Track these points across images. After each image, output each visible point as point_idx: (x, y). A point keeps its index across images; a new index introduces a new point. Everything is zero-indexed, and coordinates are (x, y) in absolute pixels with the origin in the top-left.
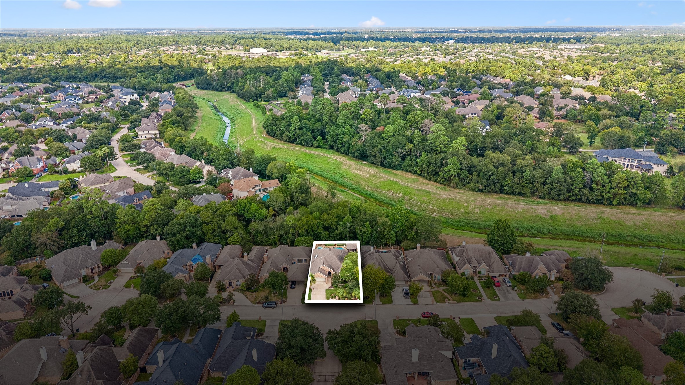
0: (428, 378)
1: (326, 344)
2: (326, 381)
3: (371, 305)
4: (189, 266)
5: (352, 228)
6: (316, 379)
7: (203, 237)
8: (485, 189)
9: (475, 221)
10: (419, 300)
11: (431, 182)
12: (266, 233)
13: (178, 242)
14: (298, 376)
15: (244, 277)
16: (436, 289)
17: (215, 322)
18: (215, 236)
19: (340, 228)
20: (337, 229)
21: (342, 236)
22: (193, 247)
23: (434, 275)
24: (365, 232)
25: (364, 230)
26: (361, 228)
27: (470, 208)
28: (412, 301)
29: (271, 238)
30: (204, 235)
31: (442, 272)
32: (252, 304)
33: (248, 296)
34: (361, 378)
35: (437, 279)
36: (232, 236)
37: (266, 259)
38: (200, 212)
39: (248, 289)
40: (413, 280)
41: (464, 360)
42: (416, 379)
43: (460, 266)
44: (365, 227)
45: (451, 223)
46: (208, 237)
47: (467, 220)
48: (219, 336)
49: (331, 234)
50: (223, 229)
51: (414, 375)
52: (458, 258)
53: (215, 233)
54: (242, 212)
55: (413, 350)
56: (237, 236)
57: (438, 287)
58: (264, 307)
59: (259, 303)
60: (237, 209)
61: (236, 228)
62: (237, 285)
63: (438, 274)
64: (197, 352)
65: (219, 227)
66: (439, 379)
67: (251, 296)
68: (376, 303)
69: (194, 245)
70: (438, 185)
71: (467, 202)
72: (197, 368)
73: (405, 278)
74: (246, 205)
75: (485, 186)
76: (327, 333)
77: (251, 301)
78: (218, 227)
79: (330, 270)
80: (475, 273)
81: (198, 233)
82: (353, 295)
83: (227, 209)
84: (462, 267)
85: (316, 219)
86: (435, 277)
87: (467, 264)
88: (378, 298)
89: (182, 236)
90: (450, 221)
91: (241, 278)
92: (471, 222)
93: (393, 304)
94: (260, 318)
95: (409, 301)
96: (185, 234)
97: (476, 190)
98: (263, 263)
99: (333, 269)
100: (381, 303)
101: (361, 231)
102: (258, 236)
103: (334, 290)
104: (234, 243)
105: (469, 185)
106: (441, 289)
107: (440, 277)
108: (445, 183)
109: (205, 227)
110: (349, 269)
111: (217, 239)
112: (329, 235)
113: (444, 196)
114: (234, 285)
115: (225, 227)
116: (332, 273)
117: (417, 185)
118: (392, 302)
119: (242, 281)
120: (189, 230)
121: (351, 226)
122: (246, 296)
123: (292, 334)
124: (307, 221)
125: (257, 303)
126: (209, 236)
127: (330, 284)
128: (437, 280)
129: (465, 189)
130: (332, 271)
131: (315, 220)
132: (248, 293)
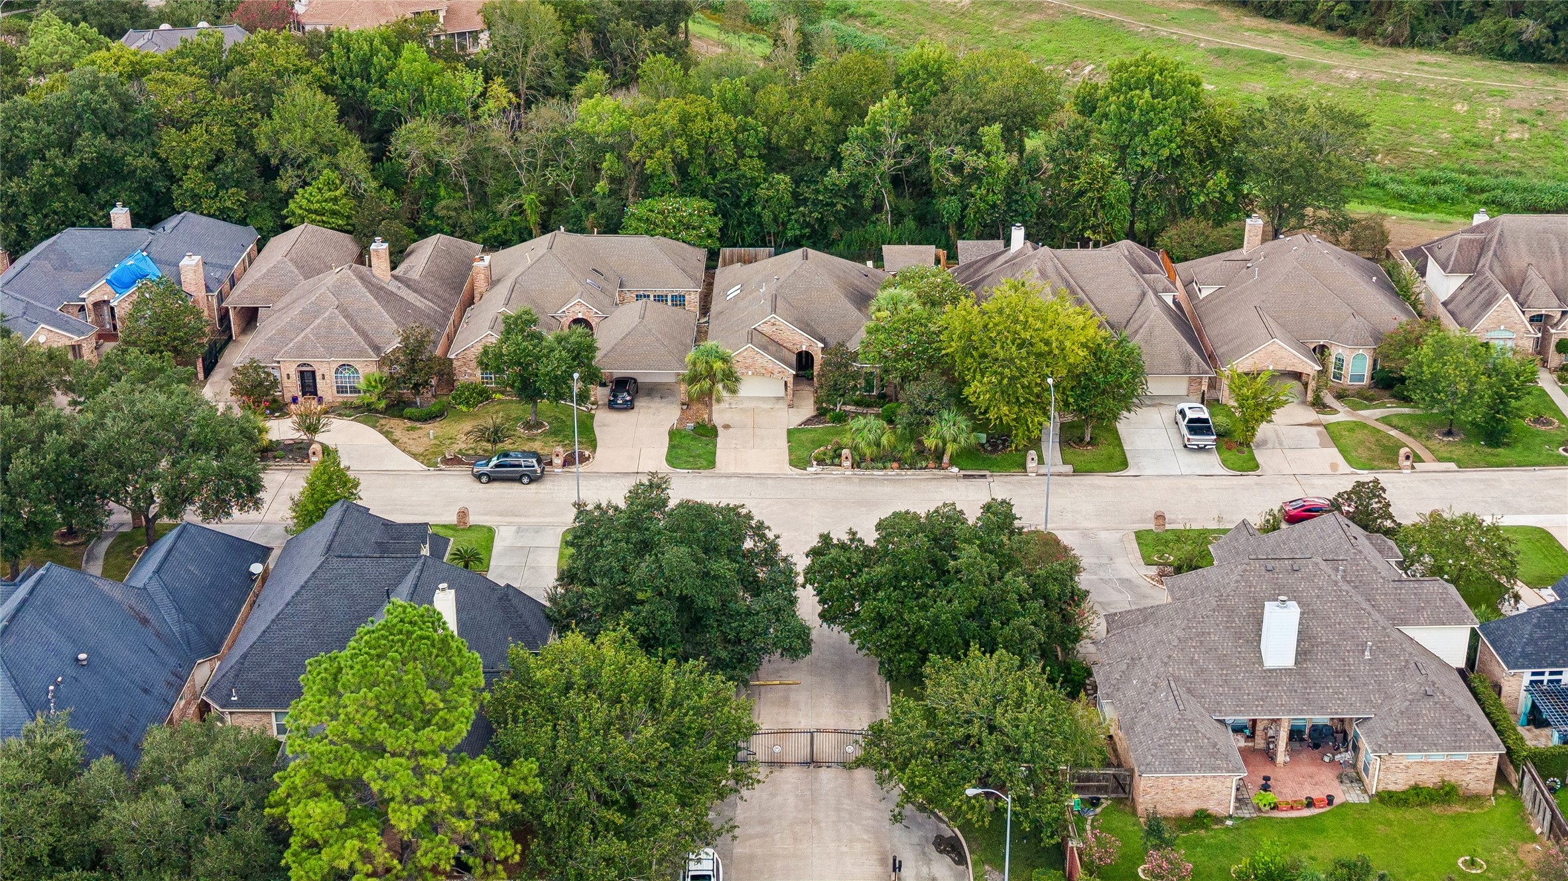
0: (1345, 756)
1: (808, 604)
2: (812, 762)
3: (1019, 478)
4: (97, 305)
5: (909, 160)
6: (761, 756)
7: (160, 185)
8: (1555, 42)
9: (1511, 179)
10: (1260, 455)
11: (1283, 26)
12: (478, 187)
13: (38, 200)
14: (673, 705)
15: (377, 349)
16: (1343, 414)
17: (235, 512)
18: (222, 184)
19: (852, 151)
20: (836, 160)
21: (860, 198)
22: (116, 224)
23: (1336, 351)
24: (975, 177)
25: (975, 161)
26: (958, 153)
27: (1481, 124)
28: (1224, 462)
29: (504, 207)
30: (172, 179)
31: (1377, 337)
32: (417, 465)
33: (398, 434)
34: (1002, 721)
35: (1349, 369)
36: (305, 184)
37: (481, 284)
38: (145, 73)
39: (397, 408)
40: (1226, 370)
41: (1527, 676)
42: (1281, 757)
43: (1466, 315)
44: (980, 149)
45: (1391, 186)
46: (187, 185)
47: (1471, 173)
48: (257, 568)
49: (803, 188)
50: (263, 146)
51: (1271, 740)
52: (1457, 281)
53: (225, 168)
54: (358, 82)
55: (1269, 606)
56: (330, 185)
57: (1355, 407)
58: (479, 477)
59: (455, 461)
60: (333, 71)
61: (324, 150)
62: (341, 390)
63: (1358, 344)
64: (145, 621)
65: (244, 141)
66: (1406, 748)
67: (415, 435)
68: (1043, 470)
69: (120, 216)
70: (1316, 33)
71: (1467, 98)
72: (146, 691)
73: (1187, 361)
74: (374, 51)
75: (1554, 28)
76: (815, 553)
77: (415, 456)
78: (239, 144)
79: (804, 342)
80: (1541, 346)
81: (139, 162)
82: (930, 443)
83: (281, 61)
84: (1477, 317)
85: (726, 110)
86: (1340, 362)
87: (1506, 300)
88: (1051, 448)
89: (59, 172)
90: (1385, 177)
91: (361, 353)
92: (1489, 181)
93: (1131, 471)
94: (463, 514)
95: (1212, 462)
96: (73, 163)
97: (1509, 48)
98: (471, 302)
99: (822, 340)
100: (1068, 469)
101: (958, 168)
102: (435, 198)
103: (828, 432)
104: (321, 216)
105: (1472, 28)
106: (1371, 415)
107: (1368, 363)
108: (1352, 23)
109: (170, 138)
110: (904, 321)
111: (232, 198)
112: (795, 195)
113: (1353, 75)
114: (325, 388)
115: (275, 142)
116: (818, 358)
117: (1214, 34)
118: (1124, 464)
119: (366, 369)
120: (90, 144)
121: (908, 148)
122: (387, 434)
123: (635, 536)
124: (685, 119)
125: (446, 461)
126: (192, 180)
127: (807, 410)
128: (1346, 382)
129: (1453, 49)
130: (816, 348)
131: (726, 117)
132: (398, 426)
